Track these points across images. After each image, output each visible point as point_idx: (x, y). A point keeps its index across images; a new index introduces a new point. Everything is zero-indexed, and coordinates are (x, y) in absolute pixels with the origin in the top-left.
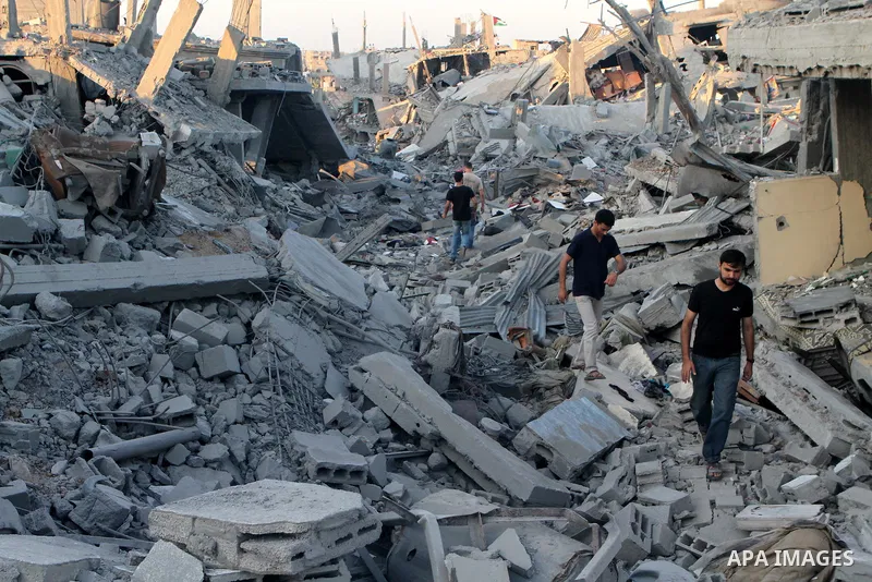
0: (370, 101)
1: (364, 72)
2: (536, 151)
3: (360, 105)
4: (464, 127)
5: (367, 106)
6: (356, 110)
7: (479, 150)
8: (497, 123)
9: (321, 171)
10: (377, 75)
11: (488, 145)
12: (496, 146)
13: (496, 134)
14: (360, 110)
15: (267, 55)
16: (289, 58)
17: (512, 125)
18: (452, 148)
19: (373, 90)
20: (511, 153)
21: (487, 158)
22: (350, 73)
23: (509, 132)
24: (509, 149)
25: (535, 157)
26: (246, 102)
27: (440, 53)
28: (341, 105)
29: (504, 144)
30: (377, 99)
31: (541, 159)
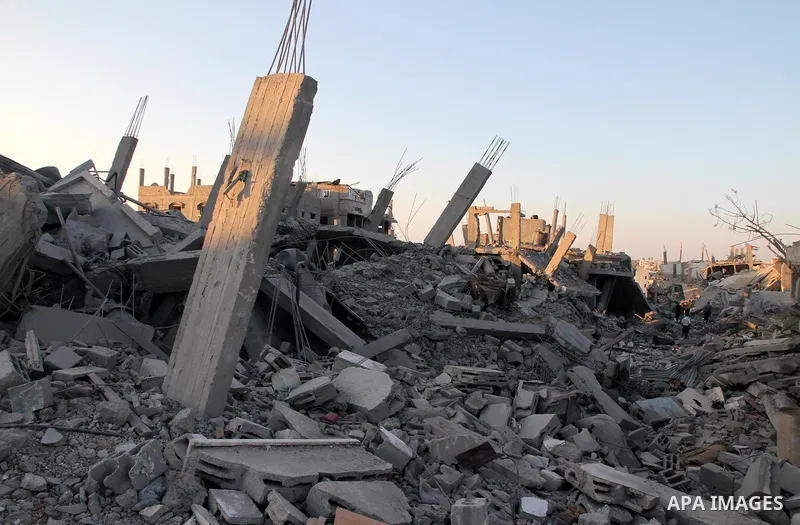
0: (681, 286)
1: (679, 272)
2: (752, 313)
3: (676, 288)
4: (717, 300)
5: (679, 289)
6: (673, 290)
7: (723, 311)
8: (734, 298)
9: (635, 314)
10: (686, 273)
11: (727, 309)
12: (732, 310)
13: (733, 304)
14: (675, 291)
15: (611, 259)
16: (625, 262)
17: (742, 300)
19: (683, 280)
20: (740, 313)
21: (726, 315)
22: (671, 272)
23: (740, 303)
24: (738, 312)
25: (751, 316)
26: (599, 280)
27: (720, 264)
28: (665, 287)
29: (736, 309)
30: (684, 285)
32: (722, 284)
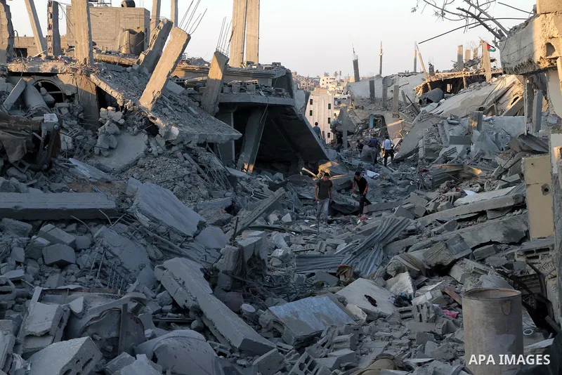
0: (383, 117)
1: (379, 93)
2: (484, 154)
3: (375, 121)
4: (432, 135)
5: (380, 121)
6: (371, 125)
7: (442, 153)
8: (457, 131)
9: (303, 169)
10: (390, 95)
11: (447, 150)
12: (454, 150)
13: (455, 140)
14: (375, 125)
15: (257, 75)
16: (281, 79)
17: (469, 133)
18: (421, 153)
19: (386, 108)
20: (465, 155)
21: (446, 160)
22: (367, 94)
23: (466, 139)
24: (463, 153)
25: (482, 159)
28: (359, 121)
29: (460, 148)
30: (388, 116)
31: (487, 160)
32: (440, 109)
